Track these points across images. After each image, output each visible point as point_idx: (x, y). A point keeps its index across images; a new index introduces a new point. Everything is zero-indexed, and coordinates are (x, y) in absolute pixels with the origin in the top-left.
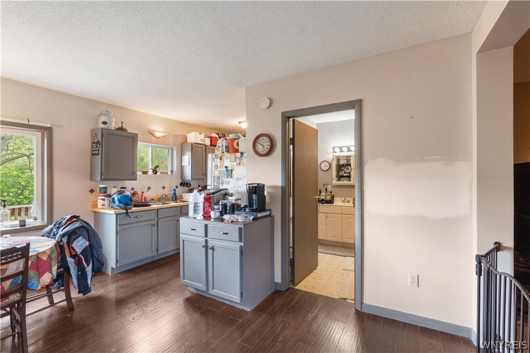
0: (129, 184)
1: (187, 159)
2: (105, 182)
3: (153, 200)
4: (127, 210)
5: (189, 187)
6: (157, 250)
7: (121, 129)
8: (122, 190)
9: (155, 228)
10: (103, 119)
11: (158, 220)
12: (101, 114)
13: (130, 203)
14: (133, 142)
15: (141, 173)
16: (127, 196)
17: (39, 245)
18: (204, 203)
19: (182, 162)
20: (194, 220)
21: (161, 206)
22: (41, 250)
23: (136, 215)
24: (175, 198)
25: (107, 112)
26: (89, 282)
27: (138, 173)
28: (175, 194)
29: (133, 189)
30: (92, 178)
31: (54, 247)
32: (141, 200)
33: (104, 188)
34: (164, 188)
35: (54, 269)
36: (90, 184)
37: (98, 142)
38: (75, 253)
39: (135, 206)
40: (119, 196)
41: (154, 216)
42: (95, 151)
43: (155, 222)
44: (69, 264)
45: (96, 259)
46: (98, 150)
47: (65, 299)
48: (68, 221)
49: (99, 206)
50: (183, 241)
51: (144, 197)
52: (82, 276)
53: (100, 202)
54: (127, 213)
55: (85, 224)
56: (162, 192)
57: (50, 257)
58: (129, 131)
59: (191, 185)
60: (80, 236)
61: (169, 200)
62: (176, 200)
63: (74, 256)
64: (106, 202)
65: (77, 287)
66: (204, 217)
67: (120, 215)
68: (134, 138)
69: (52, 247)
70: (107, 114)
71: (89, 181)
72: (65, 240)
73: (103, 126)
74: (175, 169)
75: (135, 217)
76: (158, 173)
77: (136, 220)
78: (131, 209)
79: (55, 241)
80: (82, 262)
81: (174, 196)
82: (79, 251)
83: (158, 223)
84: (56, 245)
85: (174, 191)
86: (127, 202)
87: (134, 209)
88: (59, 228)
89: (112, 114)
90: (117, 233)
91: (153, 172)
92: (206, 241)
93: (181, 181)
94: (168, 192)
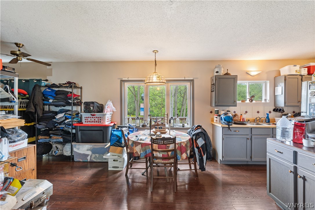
0: (232, 109)
1: (280, 90)
2: (218, 107)
3: (249, 120)
4: (229, 126)
5: (282, 113)
6: (251, 158)
7: (227, 74)
8: (228, 112)
9: (249, 141)
10: (216, 70)
11: (251, 136)
12: (216, 68)
13: (231, 121)
14: (234, 81)
15: (240, 102)
16: (229, 117)
17: (183, 138)
18: (294, 130)
19: (276, 92)
20: (281, 144)
21: (255, 126)
22: (183, 141)
23: (235, 129)
24: (268, 121)
25: (218, 66)
26: (205, 165)
27: (237, 102)
28: (268, 117)
29: (235, 112)
30: (211, 105)
31: (188, 141)
32: (240, 120)
33: (217, 111)
34: (258, 112)
35: (189, 152)
36: (210, 108)
37: (214, 84)
38: (198, 146)
39: (235, 123)
40: (224, 116)
41: (248, 132)
42: (212, 89)
43: (249, 137)
44: (195, 152)
45: (209, 152)
46: (214, 89)
47: (194, 169)
48: (196, 128)
49: (215, 121)
50: (270, 159)
51: (242, 118)
52: (201, 160)
53: (215, 119)
54: (229, 128)
55: (203, 131)
56: (257, 115)
57: (186, 145)
58: (232, 75)
59: (284, 111)
60: (201, 137)
61: (262, 122)
62: (269, 122)
63: (198, 148)
64: (218, 119)
65: (199, 165)
66: (294, 143)
67: (225, 128)
68: (235, 78)
69: (188, 140)
70: (219, 66)
71: (210, 106)
72: (194, 138)
73: (216, 74)
74: (268, 98)
75: (234, 131)
76: (254, 102)
77: (235, 133)
78: (232, 125)
79: (190, 137)
80: (201, 152)
81: (267, 119)
82: (200, 145)
83: (251, 138)
84: (190, 140)
85: (267, 116)
86: (229, 121)
87: (234, 125)
88: (193, 131)
89: (221, 66)
90: (223, 139)
91: (250, 101)
92: (296, 168)
93: (274, 108)
94: (262, 116)
